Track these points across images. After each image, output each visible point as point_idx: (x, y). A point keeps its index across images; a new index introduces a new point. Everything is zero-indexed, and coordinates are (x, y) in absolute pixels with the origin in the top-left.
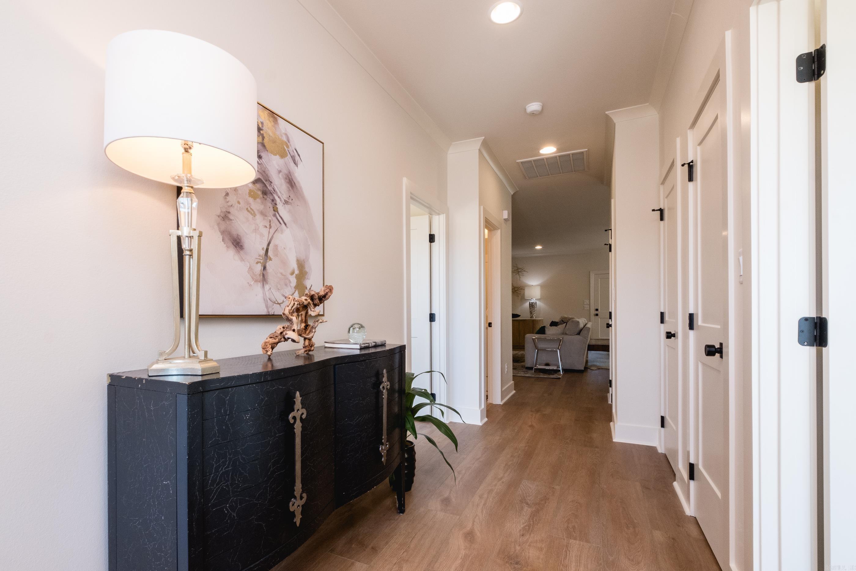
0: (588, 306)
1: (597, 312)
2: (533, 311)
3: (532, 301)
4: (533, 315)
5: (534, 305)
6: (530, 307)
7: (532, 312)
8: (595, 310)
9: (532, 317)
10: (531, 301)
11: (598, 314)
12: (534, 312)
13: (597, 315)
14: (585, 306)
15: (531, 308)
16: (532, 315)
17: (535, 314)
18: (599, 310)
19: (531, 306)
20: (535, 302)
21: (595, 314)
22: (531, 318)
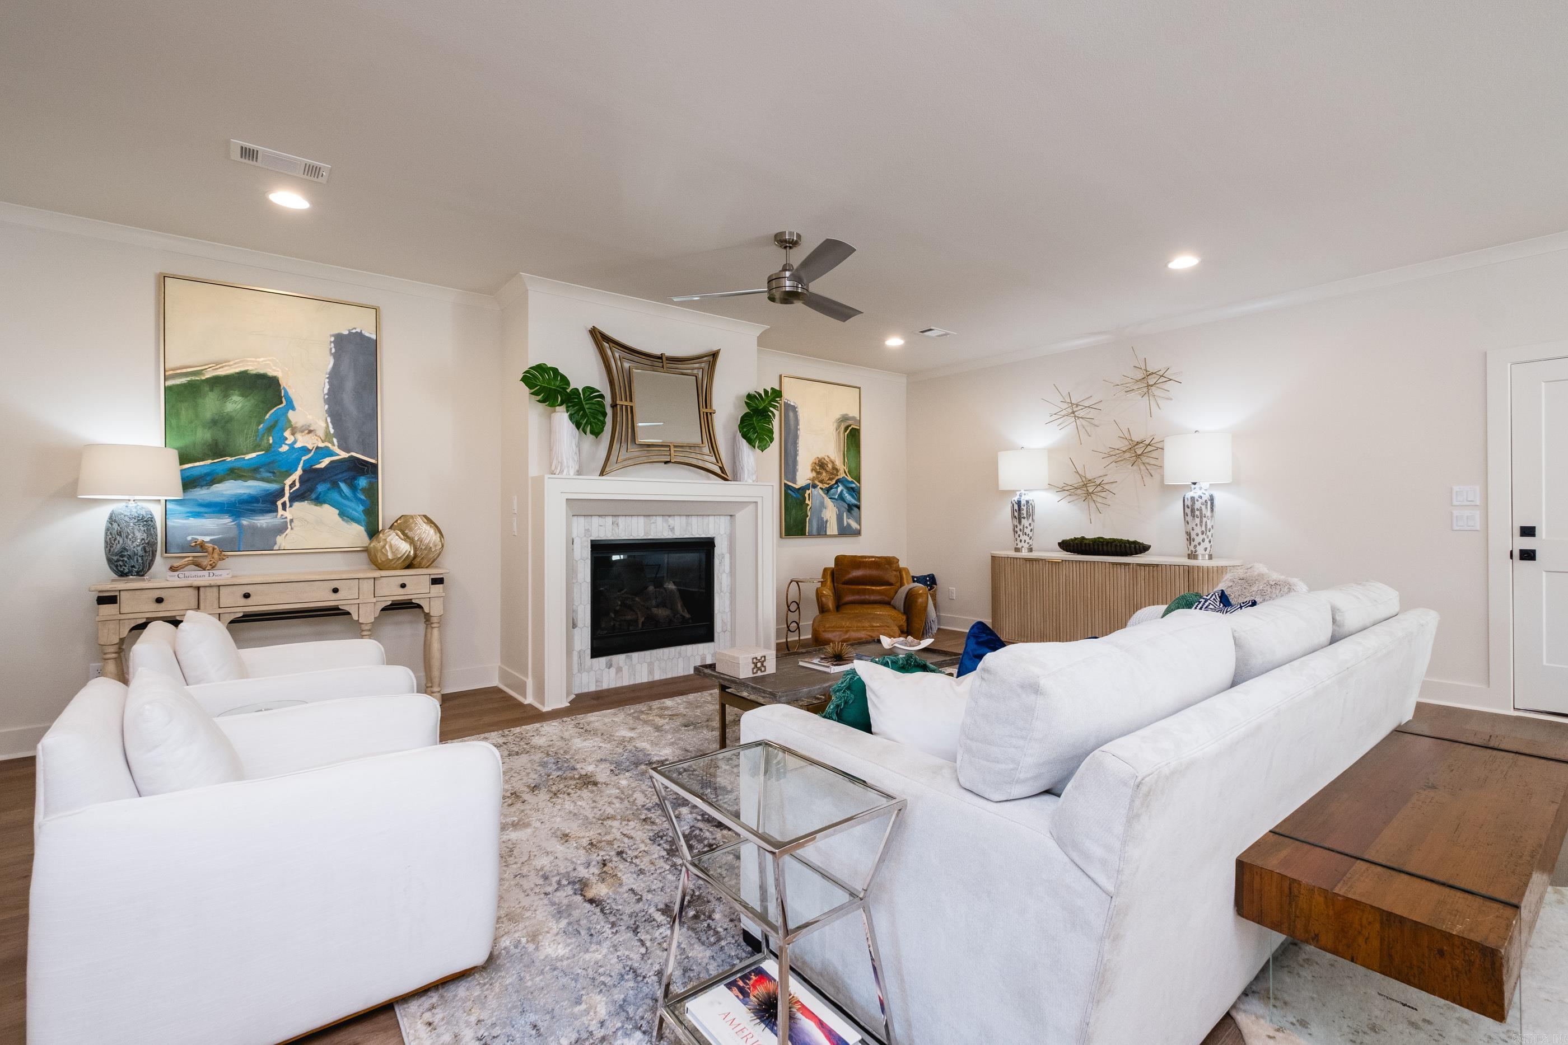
0: (1477, 514)
1: (1527, 543)
2: (1198, 530)
3: (1195, 493)
4: (1195, 546)
5: (1200, 510)
6: (1185, 514)
7: (1193, 535)
8: (1517, 531)
9: (1193, 556)
10: (1189, 495)
11: (1534, 552)
12: (1201, 537)
13: (1528, 555)
14: (1456, 513)
15: (1189, 518)
16: (1192, 548)
17: (1206, 544)
18: (1541, 532)
19: (1188, 511)
20: (1206, 497)
21: (1516, 554)
22: (1189, 557)
